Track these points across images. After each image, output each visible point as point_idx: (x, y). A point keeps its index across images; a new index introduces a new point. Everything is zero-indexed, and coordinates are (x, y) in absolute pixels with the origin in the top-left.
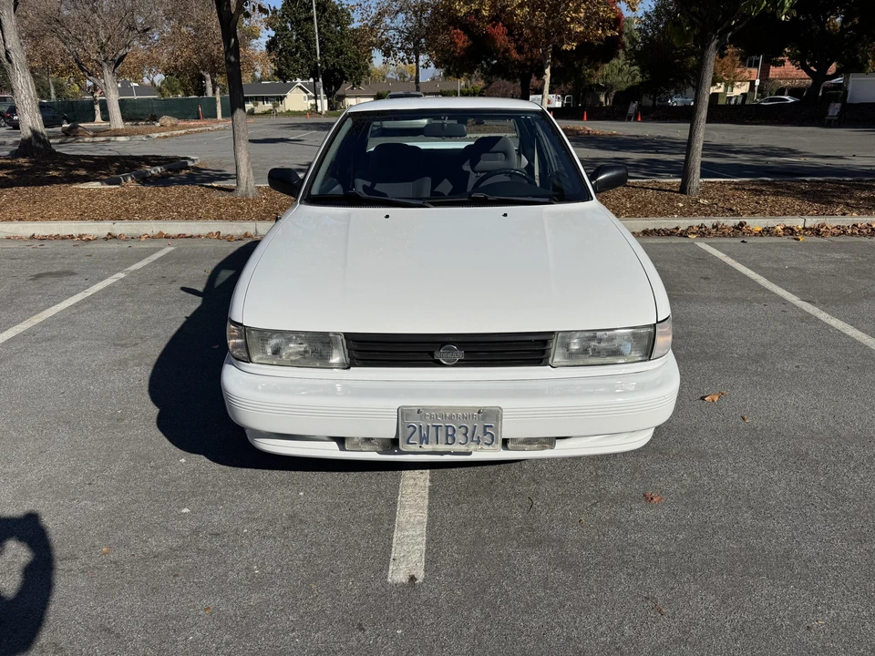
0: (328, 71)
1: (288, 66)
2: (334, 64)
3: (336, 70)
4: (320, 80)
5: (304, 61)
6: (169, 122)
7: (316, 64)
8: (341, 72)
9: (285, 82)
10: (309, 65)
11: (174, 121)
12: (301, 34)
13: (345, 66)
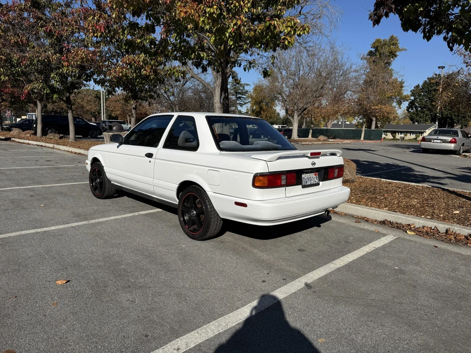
0: (442, 118)
1: (417, 115)
2: (447, 114)
3: (448, 117)
4: (437, 123)
5: (428, 112)
6: (322, 138)
7: (436, 114)
8: (451, 118)
9: (414, 123)
10: (431, 115)
11: (326, 138)
12: (429, 98)
13: (455, 115)
